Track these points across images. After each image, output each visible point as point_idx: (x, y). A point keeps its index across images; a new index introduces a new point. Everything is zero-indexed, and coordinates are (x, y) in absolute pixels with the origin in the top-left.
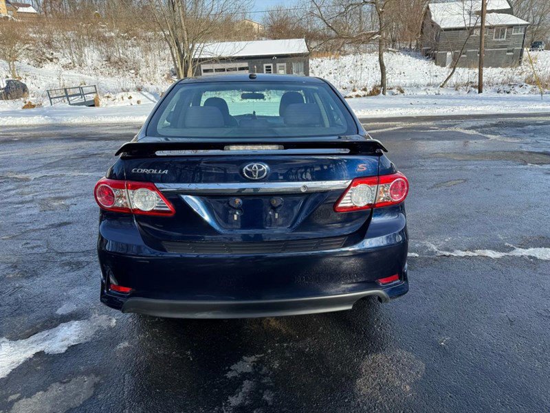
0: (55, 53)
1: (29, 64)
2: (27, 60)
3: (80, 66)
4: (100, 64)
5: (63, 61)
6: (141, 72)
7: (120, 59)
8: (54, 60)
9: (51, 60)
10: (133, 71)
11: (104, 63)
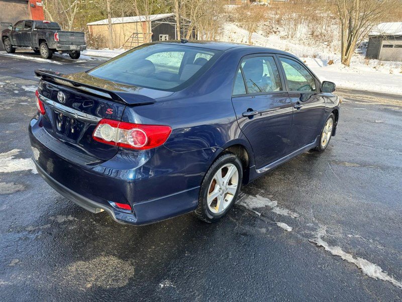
0: (279, 28)
1: (262, 35)
2: (262, 32)
3: (292, 37)
4: (305, 36)
5: (283, 34)
6: (332, 44)
7: (321, 34)
8: (277, 33)
9: (275, 33)
10: (326, 43)
11: (308, 36)
